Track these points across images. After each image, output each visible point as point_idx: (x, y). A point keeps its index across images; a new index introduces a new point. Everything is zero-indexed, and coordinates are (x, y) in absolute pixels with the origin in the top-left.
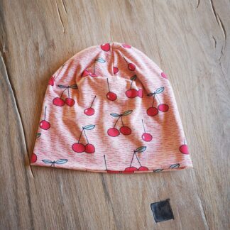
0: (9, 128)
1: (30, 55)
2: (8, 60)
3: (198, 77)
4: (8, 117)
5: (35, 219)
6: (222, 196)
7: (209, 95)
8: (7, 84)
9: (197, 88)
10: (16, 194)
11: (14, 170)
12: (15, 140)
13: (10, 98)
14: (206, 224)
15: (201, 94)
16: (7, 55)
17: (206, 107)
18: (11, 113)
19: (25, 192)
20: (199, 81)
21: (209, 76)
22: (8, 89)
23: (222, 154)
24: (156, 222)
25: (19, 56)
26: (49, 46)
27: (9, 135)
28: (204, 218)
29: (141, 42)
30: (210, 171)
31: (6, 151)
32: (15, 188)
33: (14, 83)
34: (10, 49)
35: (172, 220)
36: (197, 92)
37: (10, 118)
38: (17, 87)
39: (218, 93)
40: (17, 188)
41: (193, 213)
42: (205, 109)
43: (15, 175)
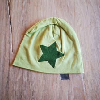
0: (6, 32)
1: (19, 5)
2: (10, 6)
3: (90, 23)
4: (6, 28)
5: (10, 70)
6: (93, 73)
7: (94, 31)
8: (8, 15)
9: (89, 27)
10: (4, 59)
11: (5, 49)
12: (8, 37)
13: (8, 20)
14: (83, 84)
15: (90, 30)
16: (10, 4)
17: (92, 35)
18: (8, 27)
19: (8, 58)
20: (90, 24)
21: (95, 23)
22: (8, 17)
23: (96, 56)
24: (62, 79)
25: (15, 4)
26: (28, 2)
27: (5, 35)
28: (83, 81)
29: (67, 5)
30: (89, 62)
31: (3, 41)
32: (4, 56)
33: (11, 15)
34: (12, 1)
35: (69, 80)
36: (89, 29)
37: (7, 28)
38: (12, 17)
39: (98, 30)
40: (5, 56)
41: (78, 79)
42: (91, 36)
43: (5, 51)
